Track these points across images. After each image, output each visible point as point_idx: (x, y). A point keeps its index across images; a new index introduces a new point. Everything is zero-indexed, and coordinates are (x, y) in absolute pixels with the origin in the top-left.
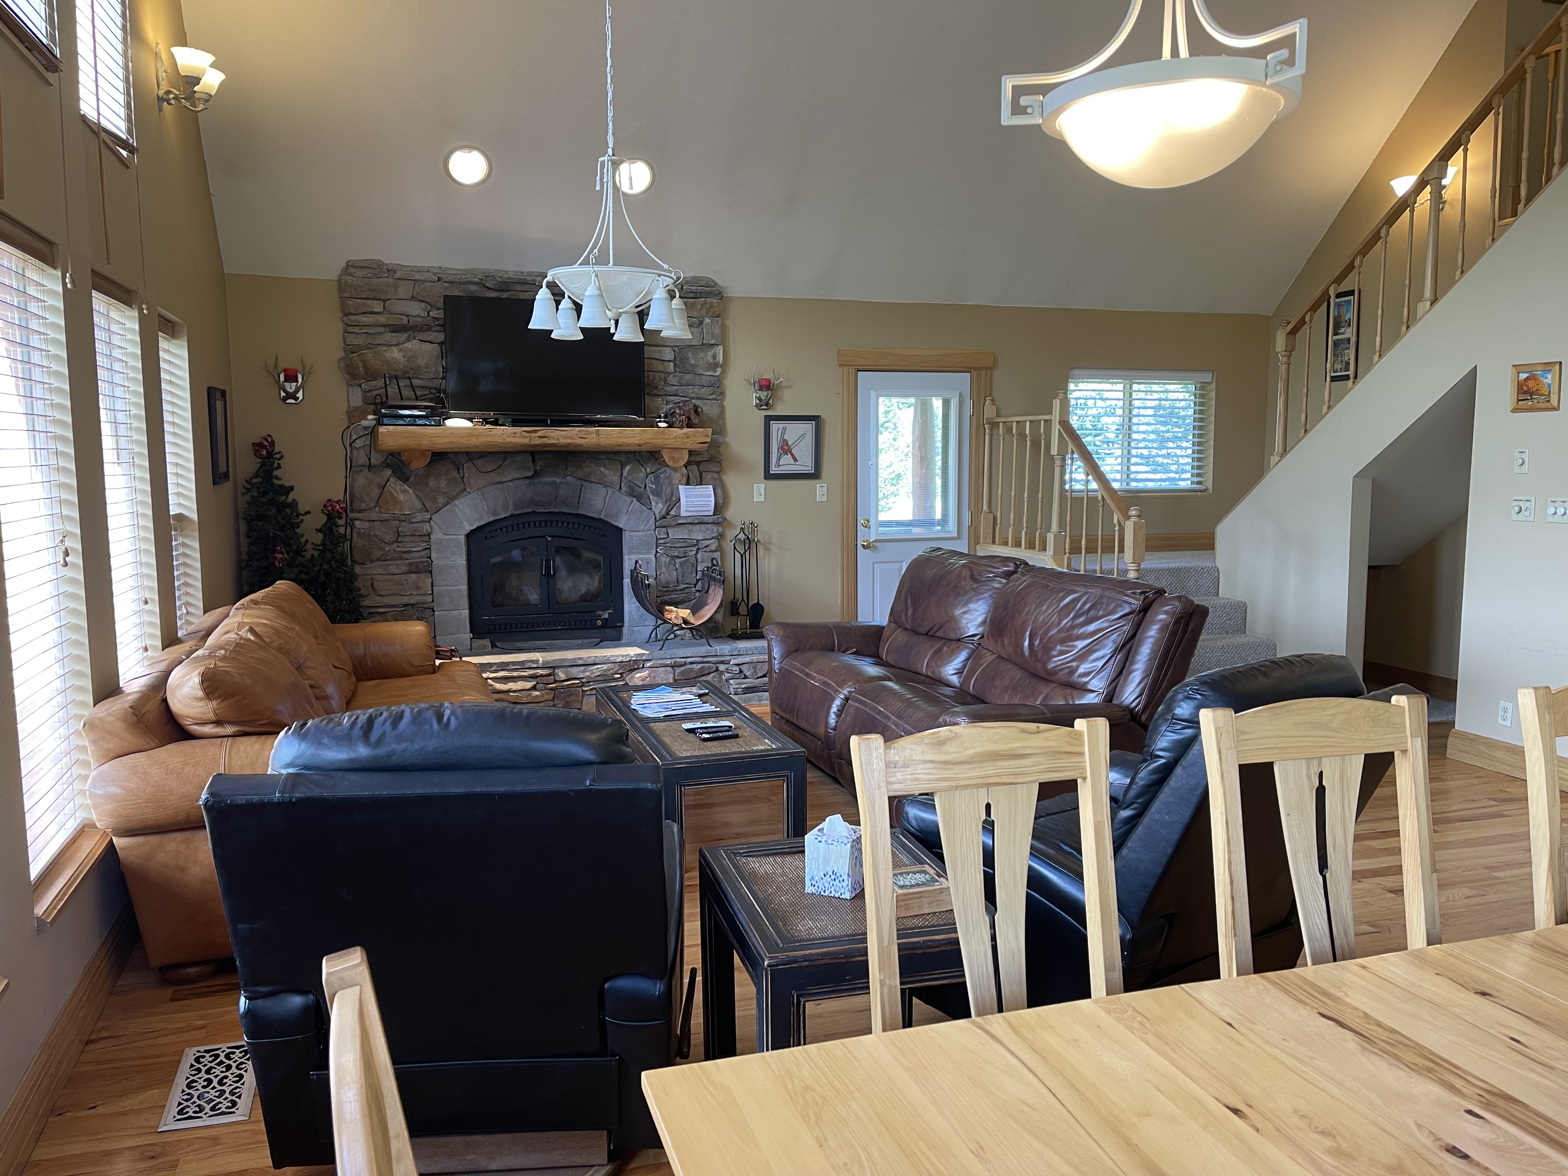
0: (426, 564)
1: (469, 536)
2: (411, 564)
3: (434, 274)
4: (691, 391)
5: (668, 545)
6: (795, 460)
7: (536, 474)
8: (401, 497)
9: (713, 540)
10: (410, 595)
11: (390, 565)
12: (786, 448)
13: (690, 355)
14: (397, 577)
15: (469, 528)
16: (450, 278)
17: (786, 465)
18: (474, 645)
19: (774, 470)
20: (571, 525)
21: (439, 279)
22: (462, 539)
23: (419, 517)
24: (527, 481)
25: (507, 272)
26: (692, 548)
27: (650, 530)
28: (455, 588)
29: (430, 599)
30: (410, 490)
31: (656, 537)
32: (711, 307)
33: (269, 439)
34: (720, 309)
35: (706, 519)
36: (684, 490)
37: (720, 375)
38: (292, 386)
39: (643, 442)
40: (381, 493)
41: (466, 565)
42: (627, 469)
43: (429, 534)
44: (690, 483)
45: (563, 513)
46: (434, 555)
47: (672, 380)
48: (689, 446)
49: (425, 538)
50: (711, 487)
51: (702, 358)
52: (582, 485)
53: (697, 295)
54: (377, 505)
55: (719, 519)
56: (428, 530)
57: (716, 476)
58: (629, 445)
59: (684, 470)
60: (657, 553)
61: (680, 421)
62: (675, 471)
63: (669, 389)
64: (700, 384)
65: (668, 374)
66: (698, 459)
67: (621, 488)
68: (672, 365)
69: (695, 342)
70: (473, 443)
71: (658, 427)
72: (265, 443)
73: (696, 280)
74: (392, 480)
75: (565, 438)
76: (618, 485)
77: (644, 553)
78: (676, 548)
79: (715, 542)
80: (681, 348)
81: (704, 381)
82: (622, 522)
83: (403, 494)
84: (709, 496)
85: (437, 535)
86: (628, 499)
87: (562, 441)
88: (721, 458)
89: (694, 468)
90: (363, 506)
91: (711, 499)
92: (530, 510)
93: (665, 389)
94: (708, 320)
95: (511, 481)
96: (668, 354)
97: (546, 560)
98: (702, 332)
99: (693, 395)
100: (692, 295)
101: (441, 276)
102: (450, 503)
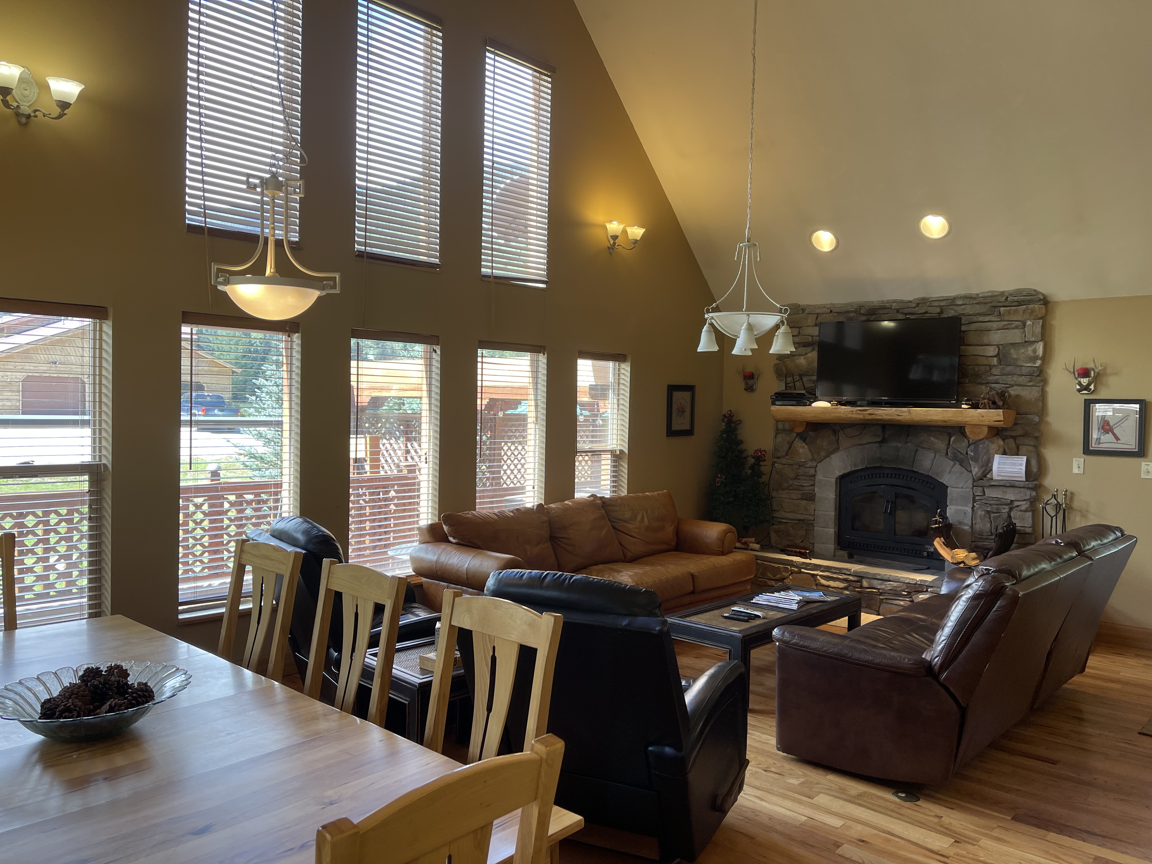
0: (811, 495)
1: (842, 479)
2: (803, 494)
3: (828, 309)
4: (1010, 379)
5: (983, 501)
6: (1117, 439)
7: (883, 441)
9: (1025, 502)
10: (802, 514)
11: (792, 493)
12: (1108, 427)
13: (1012, 351)
14: (795, 501)
15: (838, 473)
16: (837, 310)
17: (1107, 442)
18: (837, 554)
19: (1093, 446)
20: (909, 478)
21: (831, 311)
22: (833, 480)
23: (810, 464)
24: (878, 445)
25: (873, 302)
26: (1004, 507)
27: (968, 488)
28: (827, 513)
29: (811, 518)
30: (806, 446)
31: (974, 494)
32: (1033, 311)
33: (729, 413)
34: (1044, 312)
35: (1017, 484)
36: (997, 458)
37: (1040, 366)
38: (750, 382)
39: (946, 419)
40: (790, 448)
41: (836, 499)
42: (952, 439)
43: (814, 476)
44: (1004, 453)
45: (902, 469)
46: (816, 489)
47: (995, 371)
48: (986, 423)
49: (812, 478)
50: (1025, 458)
51: (1023, 353)
52: (917, 450)
53: (1020, 303)
54: (787, 454)
55: (1031, 485)
56: (814, 473)
57: (1032, 449)
58: (936, 421)
59: (1001, 442)
60: (973, 506)
61: (982, 404)
62: (993, 442)
63: (991, 378)
64: (1020, 373)
65: (991, 367)
66: (1014, 434)
67: (947, 454)
68: (995, 359)
69: (1018, 340)
70: (827, 417)
71: (961, 408)
72: (727, 415)
73: (1019, 292)
74: (797, 439)
75: (887, 415)
76: (945, 452)
77: (962, 506)
78: (991, 505)
79: (1026, 504)
80: (1005, 346)
81: (1024, 371)
82: (945, 480)
83: (802, 449)
84: (1021, 465)
85: (819, 477)
86: (952, 463)
87: (885, 417)
88: (1037, 434)
89: (1011, 441)
90: (779, 454)
91: (1024, 468)
92: (878, 465)
93: (988, 378)
94: (1029, 323)
95: (867, 443)
96: (992, 351)
97: (888, 501)
98: (1024, 332)
99: (1013, 383)
100: (1016, 304)
101: (832, 309)
102: (828, 457)
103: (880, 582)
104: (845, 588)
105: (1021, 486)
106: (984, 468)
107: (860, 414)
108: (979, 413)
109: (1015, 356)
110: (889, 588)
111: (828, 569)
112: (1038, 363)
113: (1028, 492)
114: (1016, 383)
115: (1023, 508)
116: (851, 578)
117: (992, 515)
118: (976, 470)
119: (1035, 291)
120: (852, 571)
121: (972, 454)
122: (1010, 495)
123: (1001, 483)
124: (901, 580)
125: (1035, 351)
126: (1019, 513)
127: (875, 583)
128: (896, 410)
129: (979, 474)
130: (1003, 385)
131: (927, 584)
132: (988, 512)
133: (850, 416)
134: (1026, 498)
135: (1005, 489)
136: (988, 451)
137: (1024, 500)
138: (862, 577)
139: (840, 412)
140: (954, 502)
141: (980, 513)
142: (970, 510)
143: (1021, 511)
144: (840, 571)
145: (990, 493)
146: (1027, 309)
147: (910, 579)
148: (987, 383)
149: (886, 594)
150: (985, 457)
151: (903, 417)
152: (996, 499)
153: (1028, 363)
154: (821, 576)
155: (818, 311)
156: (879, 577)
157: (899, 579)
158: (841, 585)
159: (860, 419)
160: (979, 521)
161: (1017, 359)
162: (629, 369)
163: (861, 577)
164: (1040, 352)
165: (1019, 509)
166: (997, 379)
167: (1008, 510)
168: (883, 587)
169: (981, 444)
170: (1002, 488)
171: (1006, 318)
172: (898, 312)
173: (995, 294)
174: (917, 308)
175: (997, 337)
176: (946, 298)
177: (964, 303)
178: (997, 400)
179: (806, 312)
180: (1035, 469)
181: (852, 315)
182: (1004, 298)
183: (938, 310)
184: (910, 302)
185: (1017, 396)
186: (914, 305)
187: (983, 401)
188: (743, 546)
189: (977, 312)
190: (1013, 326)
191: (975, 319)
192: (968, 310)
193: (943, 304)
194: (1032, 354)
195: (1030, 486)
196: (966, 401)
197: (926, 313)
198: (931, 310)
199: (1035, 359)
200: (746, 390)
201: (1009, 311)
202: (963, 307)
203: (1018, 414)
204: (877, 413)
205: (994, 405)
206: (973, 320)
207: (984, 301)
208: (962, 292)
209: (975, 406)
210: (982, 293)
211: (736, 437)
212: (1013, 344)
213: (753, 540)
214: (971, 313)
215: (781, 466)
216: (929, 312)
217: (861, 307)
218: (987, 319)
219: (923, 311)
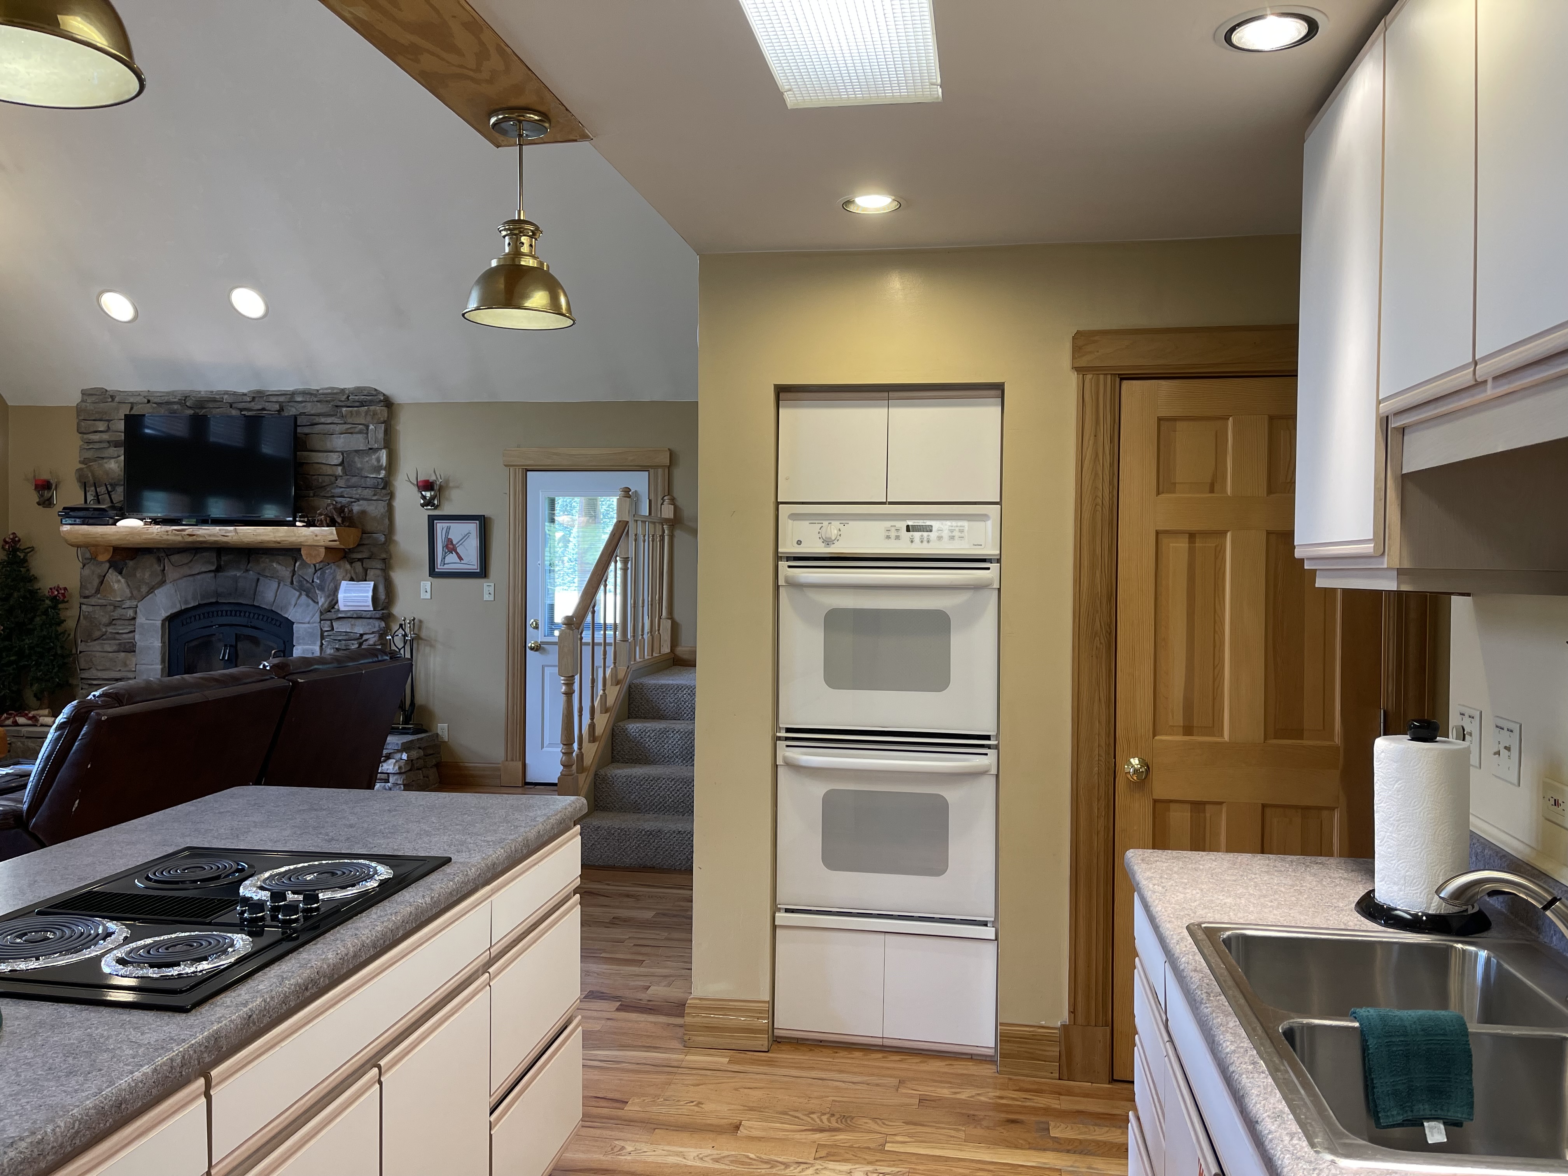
0: (131, 645)
1: (171, 620)
2: (120, 644)
3: (145, 397)
4: (355, 492)
5: (332, 637)
7: (219, 569)
8: (116, 586)
9: (373, 635)
10: (120, 670)
11: (105, 644)
13: (356, 459)
14: (111, 654)
15: (164, 614)
16: (157, 400)
19: (439, 568)
20: (252, 615)
21: (149, 401)
22: (159, 623)
23: (128, 604)
24: (212, 574)
25: (200, 392)
26: (353, 642)
27: (315, 623)
28: (152, 666)
29: (132, 675)
30: (123, 580)
31: (321, 629)
32: (375, 414)
33: (11, 537)
34: (386, 415)
35: (364, 614)
36: (344, 584)
37: (385, 476)
39: (279, 539)
40: (102, 582)
41: (163, 647)
42: (297, 564)
43: (134, 618)
44: (352, 580)
45: (241, 604)
46: (137, 637)
47: (341, 483)
48: (322, 543)
49: (132, 622)
50: (373, 583)
51: (367, 462)
52: (258, 580)
53: (362, 404)
54: (98, 591)
55: (378, 614)
56: (132, 615)
57: (378, 572)
58: (268, 542)
59: (348, 566)
60: (322, 644)
61: (318, 521)
62: (339, 567)
63: (338, 491)
64: (364, 485)
65: (336, 478)
66: (359, 556)
67: (292, 583)
68: (340, 468)
69: (362, 447)
70: (137, 540)
71: (296, 526)
73: (359, 390)
74: (110, 571)
75: (210, 536)
76: (290, 580)
77: (310, 645)
78: (340, 640)
79: (374, 637)
80: (349, 453)
81: (369, 482)
82: (291, 614)
83: (117, 584)
84: (367, 591)
85: (141, 620)
86: (298, 593)
87: (208, 538)
88: (384, 556)
89: (358, 565)
90: (87, 593)
91: (370, 594)
92: (214, 600)
93: (333, 491)
94: (371, 427)
95: (198, 574)
96: (335, 459)
97: (226, 646)
98: (367, 438)
99: (358, 496)
100: (357, 404)
101: (150, 398)
102: (152, 592)
105: (368, 616)
106: (331, 598)
107: (177, 535)
108: (312, 532)
109: (359, 465)
112: (383, 473)
113: (377, 623)
114: (361, 497)
115: (371, 642)
118: (322, 601)
119: (376, 390)
121: (318, 581)
122: (359, 628)
123: (349, 615)
125: (378, 460)
128: (220, 530)
129: (326, 605)
130: (349, 499)
132: (337, 650)
133: (165, 537)
134: (375, 630)
135: (353, 621)
136: (334, 578)
137: (373, 633)
139: (161, 533)
140: (301, 639)
141: (329, 651)
142: (318, 649)
143: (369, 645)
145: (339, 627)
146: (369, 410)
148: (333, 497)
150: (332, 584)
151: (230, 538)
152: (345, 634)
153: (372, 474)
155: (132, 400)
159: (180, 542)
161: (361, 469)
164: (384, 461)
165: (367, 643)
166: (342, 492)
167: (357, 646)
169: (327, 569)
170: (351, 619)
171: (349, 421)
172: (231, 407)
173: (335, 391)
174: (253, 403)
175: (340, 442)
176: (283, 393)
177: (304, 400)
178: (335, 517)
179: (117, 399)
180: (382, 596)
181: (176, 407)
182: (345, 397)
183: (277, 407)
184: (245, 395)
185: (363, 513)
186: (249, 399)
187: (319, 518)
189: (319, 411)
190: (357, 430)
191: (317, 420)
192: (309, 408)
193: (281, 399)
194: (376, 463)
195: (377, 616)
196: (300, 517)
197: (264, 409)
198: (268, 406)
199: (378, 469)
200: (39, 504)
201: (351, 412)
202: (303, 404)
203: (364, 532)
204: (198, 533)
205: (332, 523)
206: (314, 421)
207: (325, 399)
208: (300, 387)
209: (309, 524)
210: (322, 389)
212: (357, 451)
214: (313, 412)
215: (90, 609)
216: (267, 408)
217: (186, 397)
218: (329, 420)
219: (260, 407)
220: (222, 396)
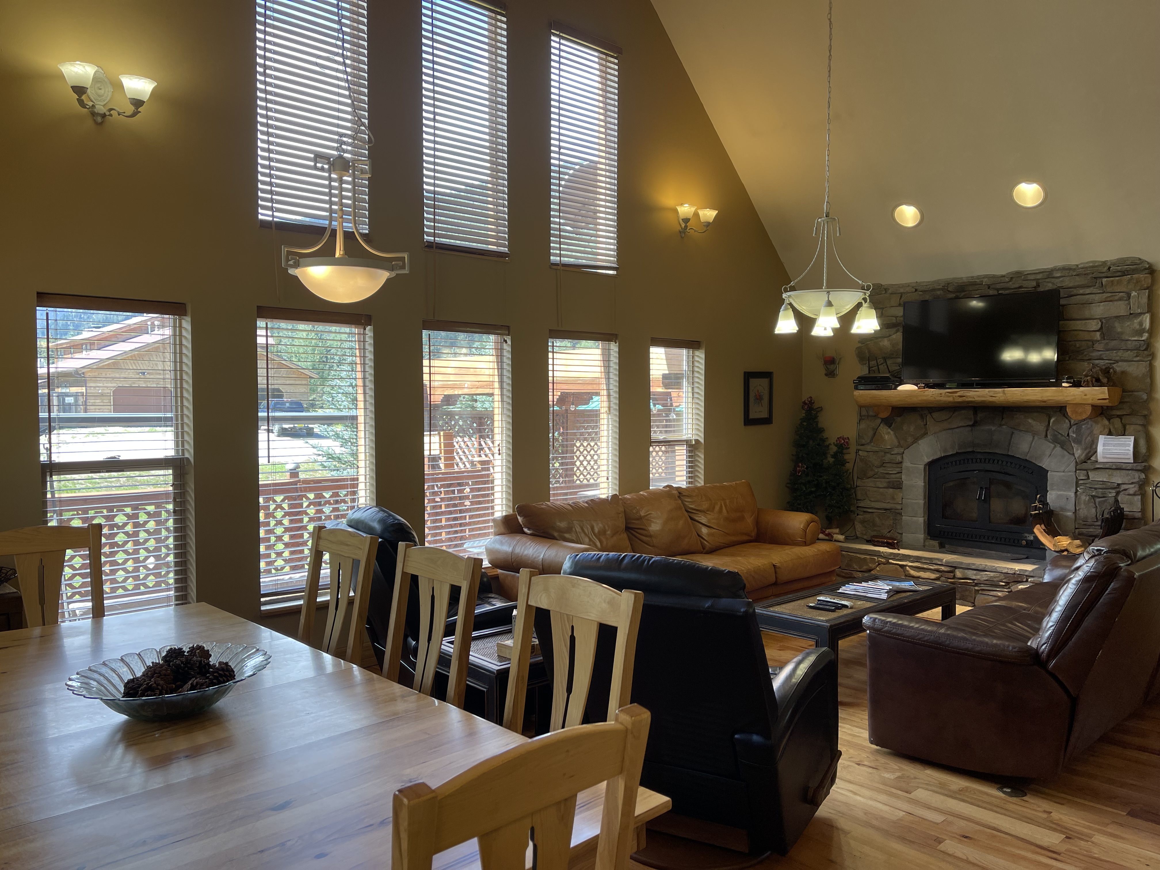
0: (898, 483)
1: (931, 465)
2: (889, 482)
3: (913, 287)
4: (1115, 355)
5: (1087, 485)
7: (975, 424)
9: (1133, 485)
10: (889, 502)
11: (877, 481)
13: (1117, 324)
14: (881, 489)
15: (927, 460)
16: (923, 289)
18: (927, 543)
20: (1004, 463)
21: (916, 290)
22: (922, 467)
23: (896, 451)
24: (970, 428)
25: (962, 278)
26: (1110, 490)
27: (1070, 472)
28: (916, 501)
29: (899, 507)
30: (892, 432)
31: (1077, 478)
32: (1138, 281)
33: (809, 400)
34: (1150, 281)
35: (1124, 466)
36: (1102, 439)
37: (1147, 339)
38: (832, 367)
39: (1045, 399)
40: (874, 434)
41: (925, 486)
42: (1052, 421)
43: (901, 462)
44: (1110, 434)
45: (996, 453)
46: (903, 477)
47: (1097, 346)
48: (1090, 402)
49: (899, 465)
50: (1132, 438)
51: (1128, 326)
52: (1013, 433)
53: (1124, 273)
54: (871, 441)
55: (1140, 466)
56: (900, 460)
57: (1140, 428)
58: (1034, 401)
59: (1106, 422)
60: (1077, 491)
61: (1084, 381)
62: (1097, 423)
63: (1095, 354)
64: (1124, 348)
65: (1094, 342)
66: (1119, 413)
67: (1046, 436)
68: (1098, 334)
69: (1123, 313)
70: (915, 401)
71: (1062, 386)
72: (807, 402)
73: (1122, 261)
74: (881, 425)
75: (979, 396)
76: (1044, 434)
77: (1064, 491)
78: (1096, 489)
79: (1135, 487)
80: (1108, 319)
81: (1130, 345)
82: (1045, 464)
83: (888, 435)
84: (1129, 445)
85: (907, 464)
86: (1053, 446)
87: (977, 399)
88: (1146, 412)
89: (1117, 422)
90: (863, 441)
91: (1131, 448)
92: (970, 450)
93: (1091, 354)
94: (1134, 294)
95: (957, 428)
96: (1094, 325)
97: (981, 488)
98: (1129, 304)
99: (1118, 358)
100: (1119, 274)
101: (917, 288)
102: (916, 442)
103: (975, 572)
104: (937, 579)
105: (1128, 468)
106: (1087, 451)
107: (949, 397)
108: (1082, 392)
109: (1119, 330)
110: (984, 579)
111: (918, 559)
112: (1145, 336)
113: (1137, 475)
114: (1122, 358)
115: (1131, 492)
116: (943, 568)
117: (1097, 500)
118: (1079, 452)
119: (1139, 259)
120: (944, 561)
121: (1074, 436)
122: (1117, 478)
123: (1107, 466)
124: (999, 569)
125: (1141, 324)
126: (1127, 497)
127: (970, 574)
128: (989, 392)
129: (1083, 457)
130: (1107, 361)
131: (1026, 574)
132: (1093, 497)
133: (938, 398)
134: (1134, 481)
135: (1111, 471)
136: (1092, 432)
137: (1132, 483)
138: (956, 568)
139: (928, 395)
140: (1055, 487)
141: (1084, 498)
142: (1072, 495)
143: (1129, 495)
144: (931, 561)
145: (1094, 476)
146: (1132, 279)
147: (1008, 568)
148: (1090, 360)
149: (982, 585)
150: (1089, 438)
151: (997, 398)
152: (1101, 483)
153: (1134, 336)
154: (910, 567)
155: (902, 290)
156: (973, 567)
157: (996, 568)
158: (933, 576)
159: (950, 402)
160: (1083, 506)
161: (1122, 333)
162: (703, 356)
163: (954, 567)
164: (1147, 325)
165: (1127, 492)
166: (1101, 355)
167: (1114, 494)
168: (978, 577)
169: (1084, 424)
170: (1108, 470)
171: (1109, 290)
172: (989, 288)
173: (1096, 264)
174: (1011, 283)
175: (1099, 310)
176: (1042, 271)
177: (1062, 275)
178: (1101, 377)
179: (890, 291)
180: (1143, 450)
181: (938, 293)
182: (1106, 268)
183: (1034, 284)
184: (1003, 276)
185: (1123, 372)
186: (1007, 280)
187: (1086, 379)
188: (827, 538)
189: (1077, 284)
190: (1116, 298)
191: (1075, 291)
192: (1068, 282)
193: (1039, 276)
194: (1138, 327)
195: (1139, 468)
196: (1067, 379)
197: (1020, 287)
198: (1026, 284)
199: (1141, 332)
200: (826, 375)
201: (1112, 281)
202: (1061, 279)
203: (1124, 391)
204: (968, 394)
205: (1098, 382)
206: (1072, 293)
207: (1084, 273)
208: (1060, 264)
209: (1077, 384)
210: (1082, 264)
211: (817, 424)
212: (1117, 317)
213: (837, 531)
214: (1071, 285)
215: (866, 454)
216: (1025, 286)
217: (948, 284)
218: (1088, 291)
219: (1017, 286)
220: (981, 280)
